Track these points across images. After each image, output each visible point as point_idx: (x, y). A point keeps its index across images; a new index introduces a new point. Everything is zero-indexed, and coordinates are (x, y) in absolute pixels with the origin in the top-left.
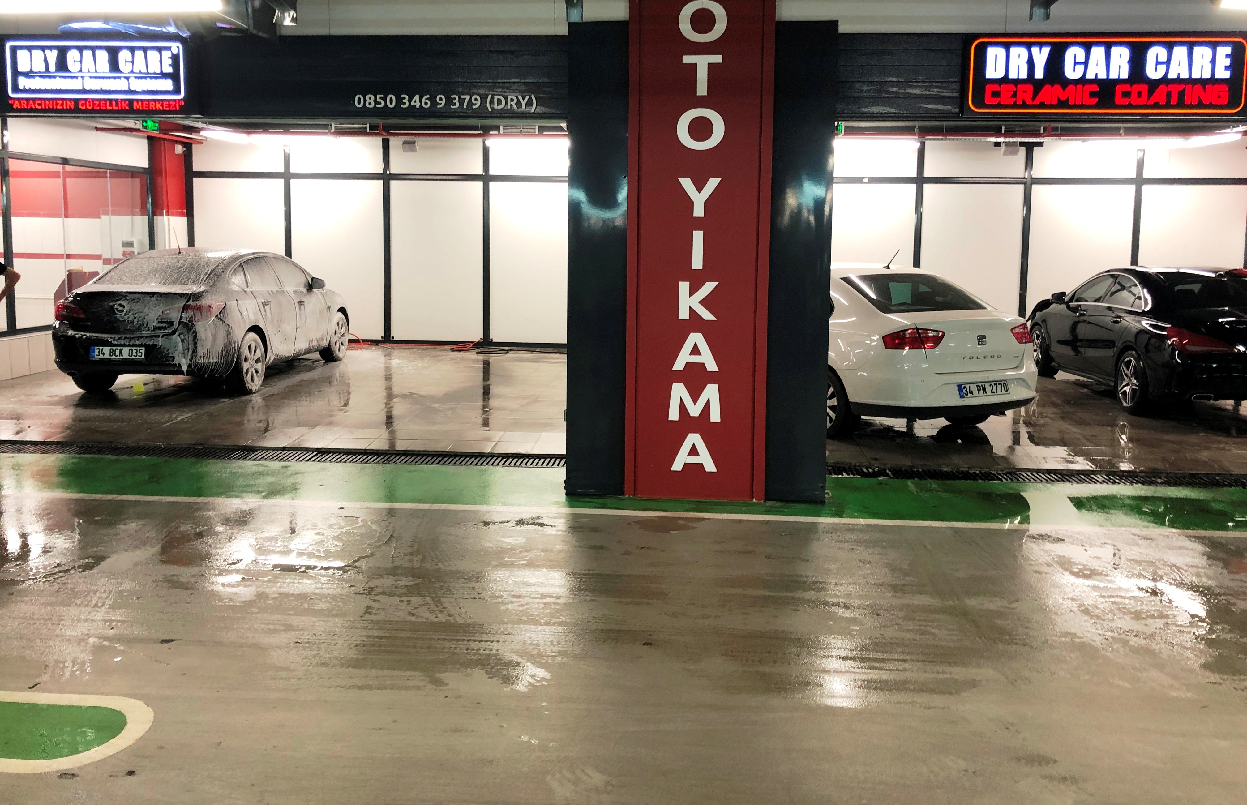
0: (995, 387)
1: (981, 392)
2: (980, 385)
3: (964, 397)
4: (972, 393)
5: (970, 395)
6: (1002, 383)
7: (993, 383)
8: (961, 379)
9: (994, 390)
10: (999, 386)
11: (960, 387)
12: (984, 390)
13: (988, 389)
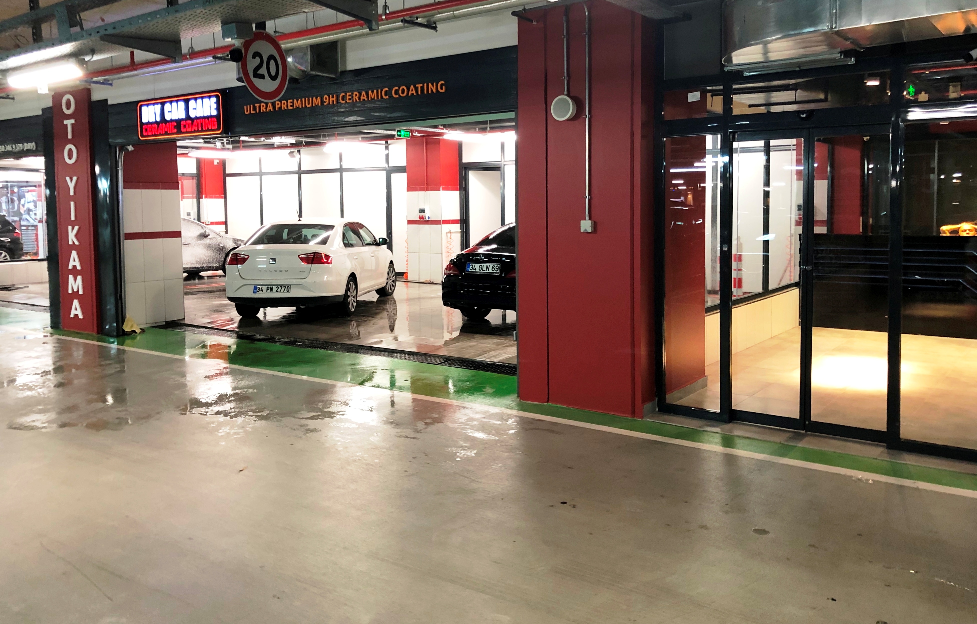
0: (280, 288)
1: (269, 291)
2: (270, 287)
3: (256, 293)
4: (262, 291)
5: (260, 292)
6: (287, 286)
7: (279, 286)
8: (257, 282)
9: (279, 290)
10: (283, 288)
11: (255, 288)
12: (272, 289)
13: (275, 289)
